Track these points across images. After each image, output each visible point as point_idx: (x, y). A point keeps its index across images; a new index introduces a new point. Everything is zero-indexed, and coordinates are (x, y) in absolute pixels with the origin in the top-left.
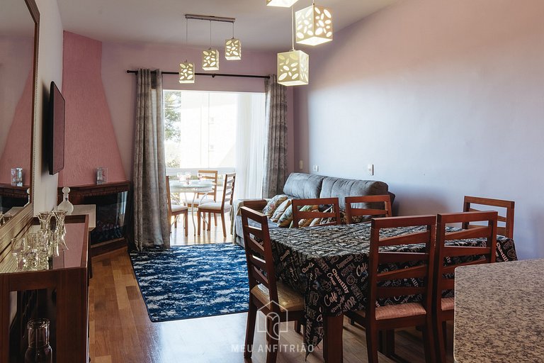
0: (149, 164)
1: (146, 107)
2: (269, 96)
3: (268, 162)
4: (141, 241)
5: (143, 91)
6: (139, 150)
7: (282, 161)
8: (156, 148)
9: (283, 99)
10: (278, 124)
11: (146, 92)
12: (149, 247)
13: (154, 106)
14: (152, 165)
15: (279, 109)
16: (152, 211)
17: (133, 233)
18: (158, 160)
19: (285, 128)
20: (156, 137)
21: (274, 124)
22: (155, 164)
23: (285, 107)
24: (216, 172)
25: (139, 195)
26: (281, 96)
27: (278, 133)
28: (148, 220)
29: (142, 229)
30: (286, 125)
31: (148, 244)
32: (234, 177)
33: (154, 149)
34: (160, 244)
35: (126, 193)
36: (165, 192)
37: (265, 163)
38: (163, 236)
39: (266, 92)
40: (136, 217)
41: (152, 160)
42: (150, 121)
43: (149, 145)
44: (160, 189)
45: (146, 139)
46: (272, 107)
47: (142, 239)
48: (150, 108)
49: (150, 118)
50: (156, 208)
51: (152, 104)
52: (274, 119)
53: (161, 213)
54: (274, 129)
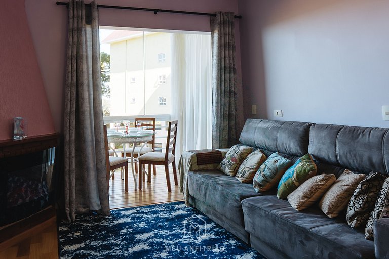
0: (83, 112)
1: (79, 45)
2: (216, 35)
3: (217, 107)
4: (74, 208)
5: (76, 25)
6: (71, 94)
7: (233, 106)
8: (92, 92)
9: (231, 38)
10: (228, 65)
11: (80, 26)
12: (85, 214)
13: (89, 44)
14: (87, 113)
15: (227, 48)
16: (87, 169)
17: (64, 198)
18: (95, 107)
19: (234, 70)
20: (91, 80)
21: (223, 66)
22: (90, 111)
23: (234, 47)
24: (154, 120)
25: (71, 151)
26: (229, 34)
27: (228, 75)
28: (82, 180)
29: (74, 193)
30: (235, 67)
31: (82, 210)
32: (176, 125)
33: (89, 95)
34: (97, 209)
35: (54, 149)
36: (103, 145)
37: (214, 109)
38: (101, 199)
39: (212, 31)
40: (67, 177)
41: (87, 107)
42: (84, 61)
43: (82, 89)
44: (97, 142)
45: (79, 82)
46: (220, 47)
47: (74, 206)
48: (84, 46)
49: (84, 57)
50: (91, 165)
51: (86, 41)
52: (223, 60)
53: (98, 171)
54: (223, 71)
